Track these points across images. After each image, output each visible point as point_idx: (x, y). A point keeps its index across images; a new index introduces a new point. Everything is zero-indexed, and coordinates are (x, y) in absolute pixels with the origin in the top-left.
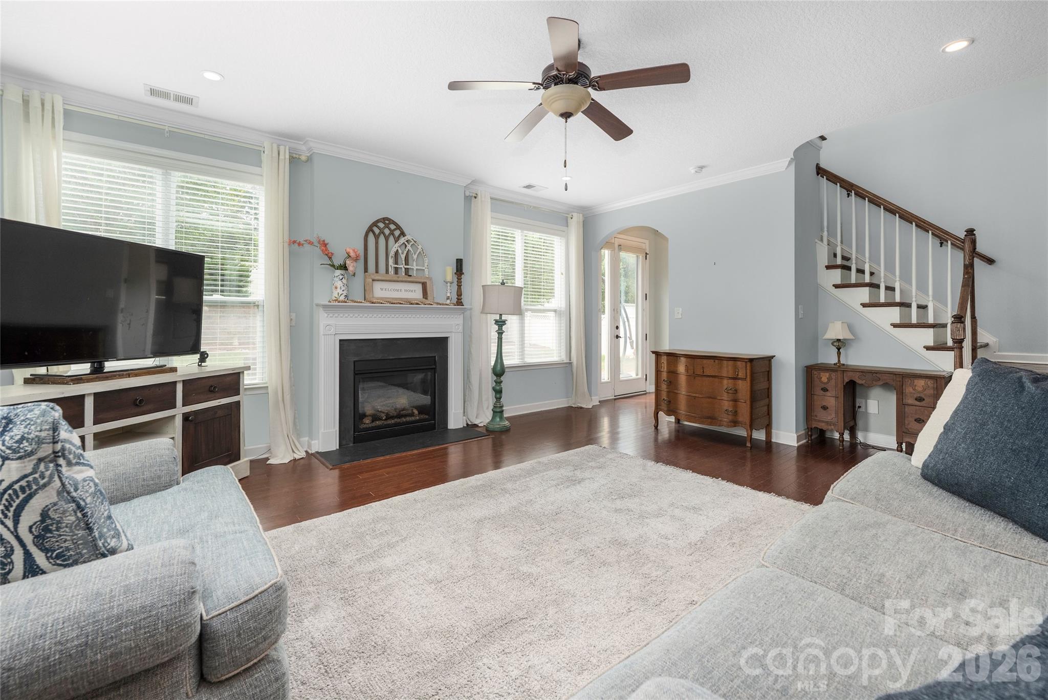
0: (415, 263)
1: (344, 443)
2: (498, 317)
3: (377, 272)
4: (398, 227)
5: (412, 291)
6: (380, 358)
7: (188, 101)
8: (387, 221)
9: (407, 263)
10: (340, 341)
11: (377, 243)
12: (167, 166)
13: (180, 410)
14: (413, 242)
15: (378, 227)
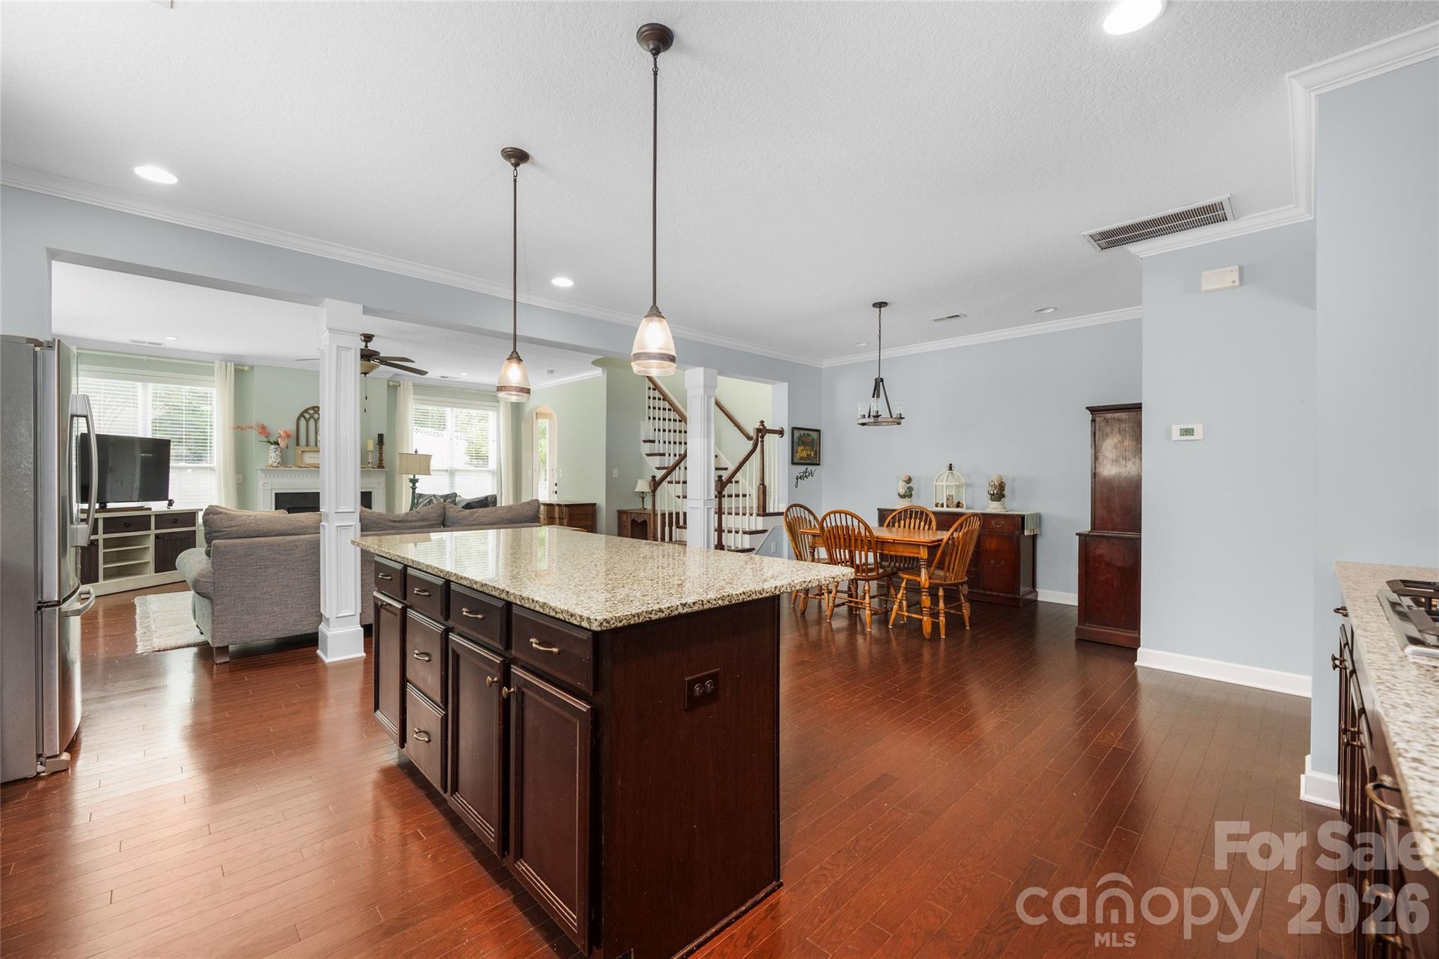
2: (412, 477)
3: (307, 445)
7: (161, 345)
8: (316, 409)
10: (276, 494)
11: (307, 425)
12: (145, 379)
13: (153, 532)
15: (308, 413)
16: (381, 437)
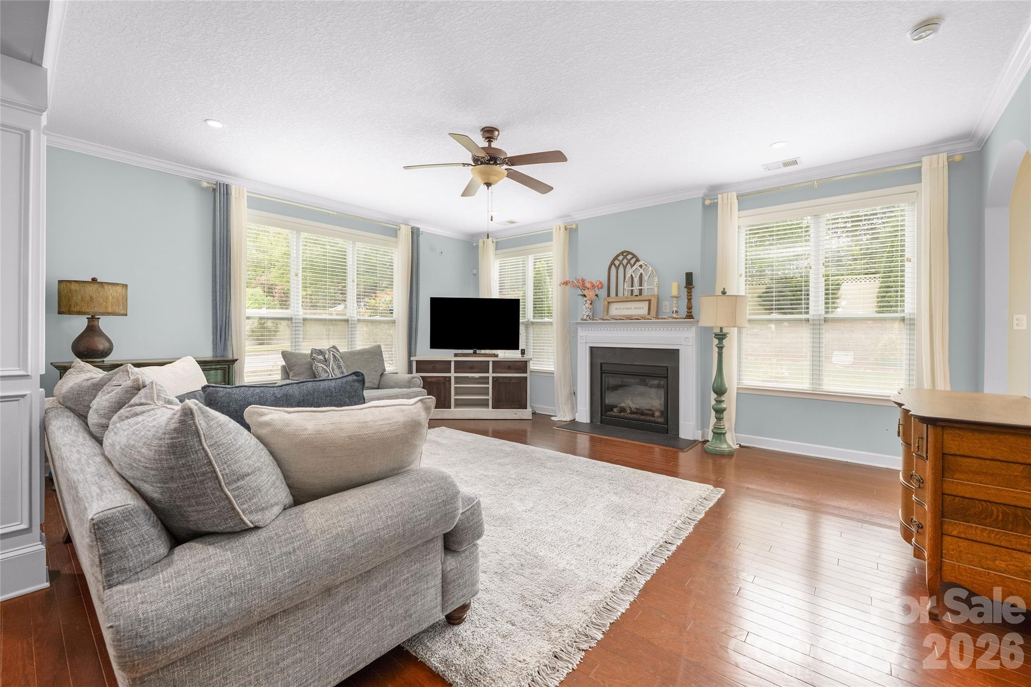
0: (646, 284)
1: (594, 420)
3: (617, 295)
4: (634, 256)
5: (640, 308)
6: (618, 362)
8: (625, 253)
9: (641, 285)
10: (590, 348)
11: (617, 272)
13: (491, 375)
14: (644, 266)
15: (618, 260)
16: (689, 277)
